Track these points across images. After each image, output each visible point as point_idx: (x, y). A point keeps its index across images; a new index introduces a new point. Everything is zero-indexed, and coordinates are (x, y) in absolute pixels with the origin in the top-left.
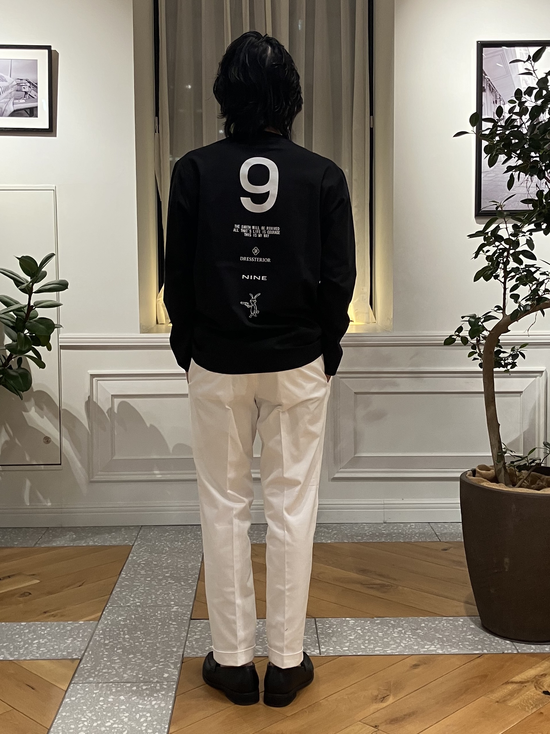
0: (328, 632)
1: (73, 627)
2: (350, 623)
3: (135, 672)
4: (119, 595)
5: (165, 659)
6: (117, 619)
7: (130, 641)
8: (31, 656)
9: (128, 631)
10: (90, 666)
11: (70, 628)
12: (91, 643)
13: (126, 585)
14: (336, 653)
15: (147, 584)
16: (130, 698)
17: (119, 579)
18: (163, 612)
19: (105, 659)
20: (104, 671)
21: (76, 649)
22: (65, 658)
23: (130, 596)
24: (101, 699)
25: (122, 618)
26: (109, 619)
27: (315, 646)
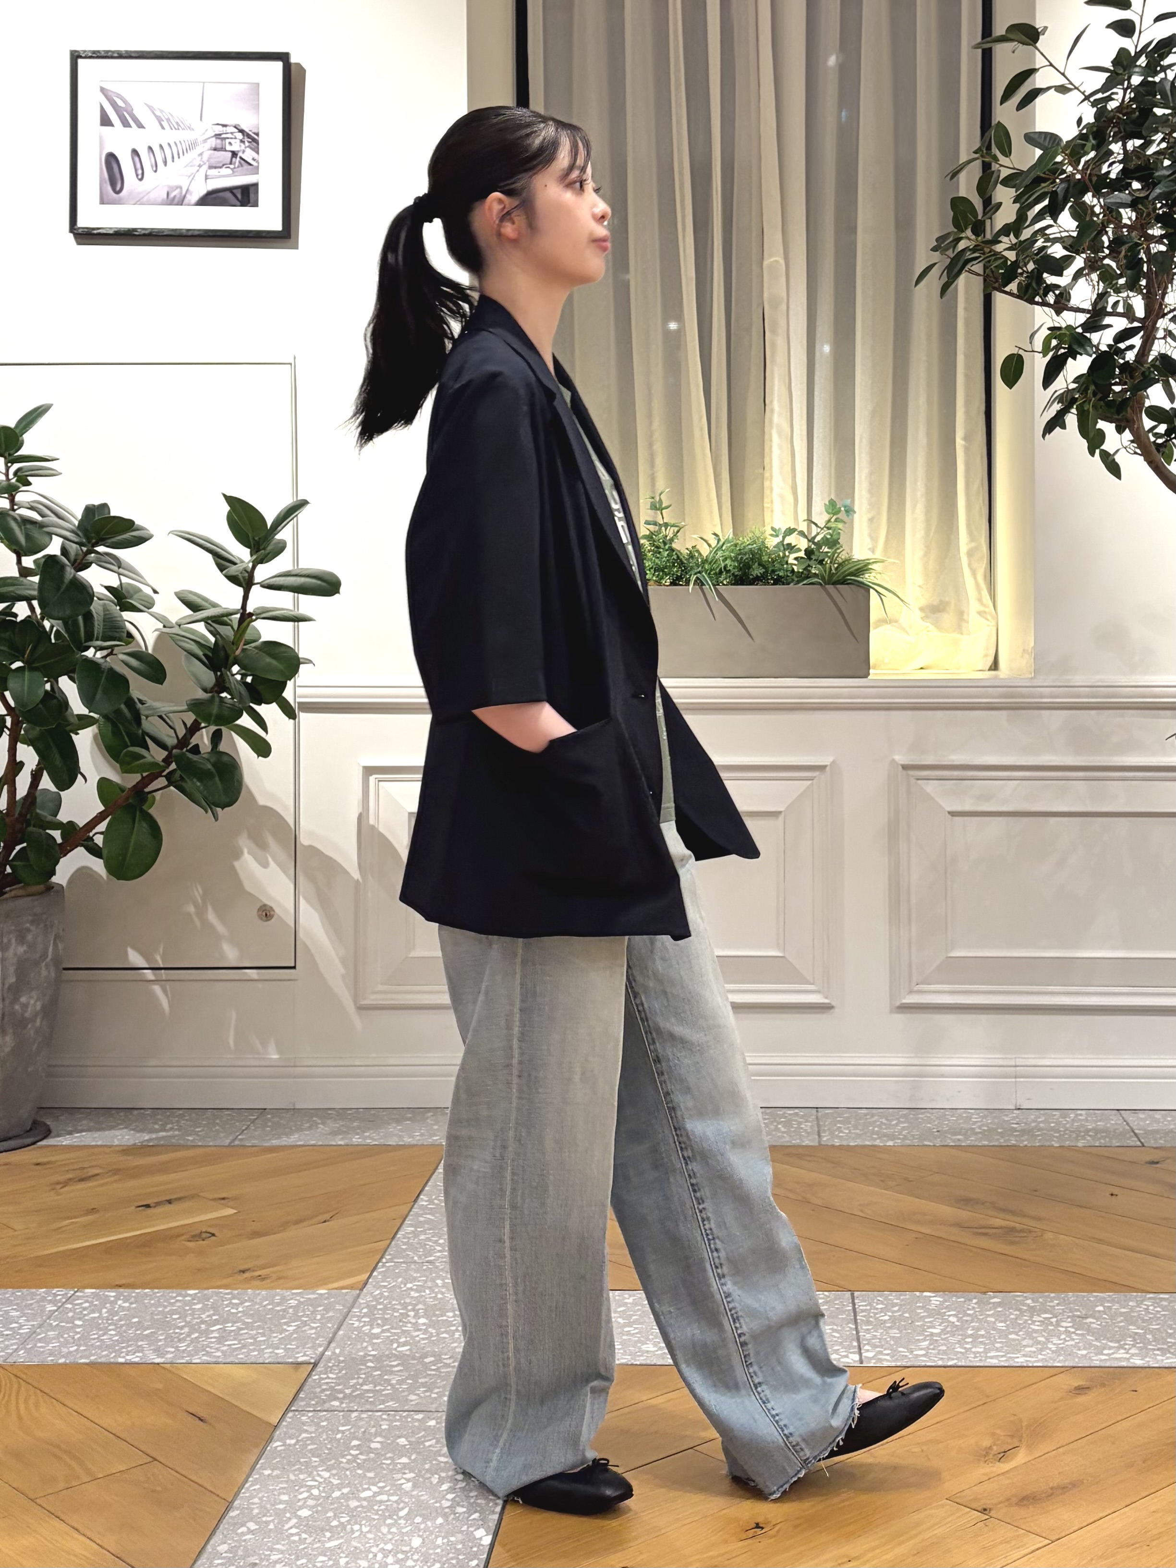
0: (881, 1318)
1: (302, 1300)
2: (933, 1302)
3: (436, 1390)
4: (412, 1241)
6: (402, 1286)
7: (430, 1330)
8: (203, 1355)
9: (426, 1310)
10: (334, 1376)
11: (296, 1302)
12: (341, 1332)
13: (429, 1221)
14: (894, 1361)
16: (419, 1442)
19: (370, 1364)
20: (365, 1387)
21: (306, 1343)
22: (279, 1360)
23: (436, 1242)
24: (355, 1443)
25: (417, 1285)
26: (385, 1287)
27: (851, 1346)
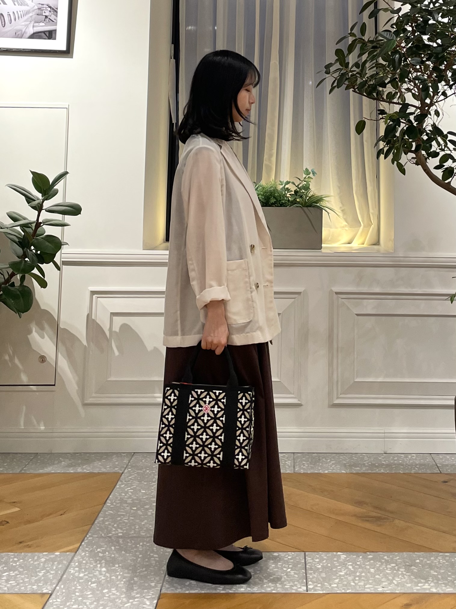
0: (317, 567)
1: (48, 558)
2: (342, 558)
4: (101, 525)
5: (141, 594)
6: (96, 550)
7: (107, 574)
9: (106, 564)
10: (60, 601)
11: (45, 559)
12: (65, 576)
13: (110, 514)
14: (322, 591)
15: (132, 514)
17: (104, 508)
18: (145, 543)
19: (77, 594)
20: (74, 607)
21: (48, 583)
22: (34, 592)
23: (113, 526)
25: (102, 550)
26: (87, 551)
27: (302, 582)
